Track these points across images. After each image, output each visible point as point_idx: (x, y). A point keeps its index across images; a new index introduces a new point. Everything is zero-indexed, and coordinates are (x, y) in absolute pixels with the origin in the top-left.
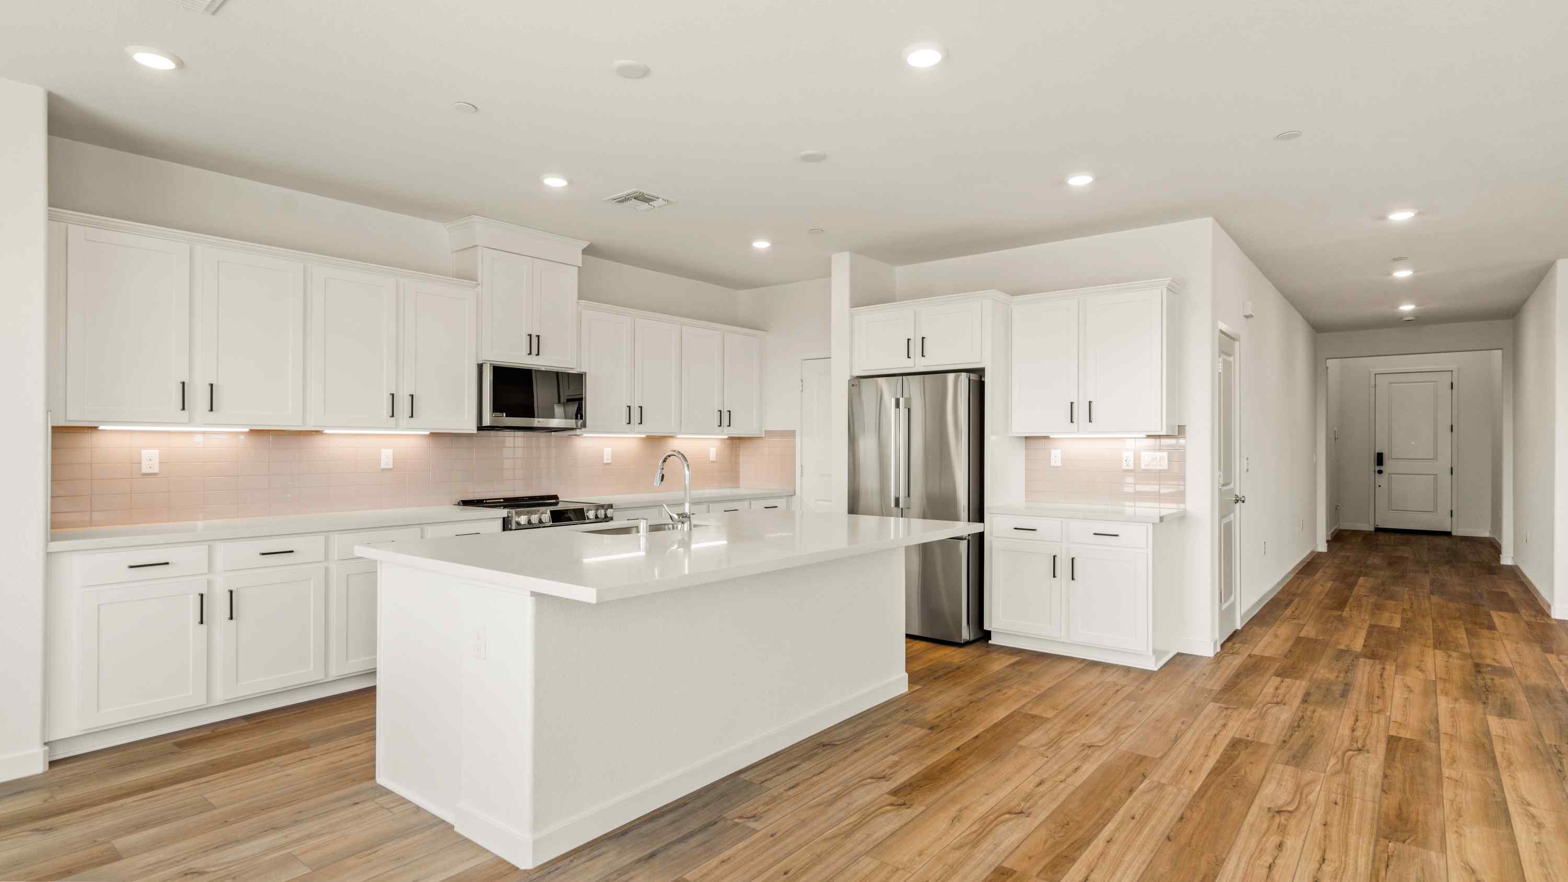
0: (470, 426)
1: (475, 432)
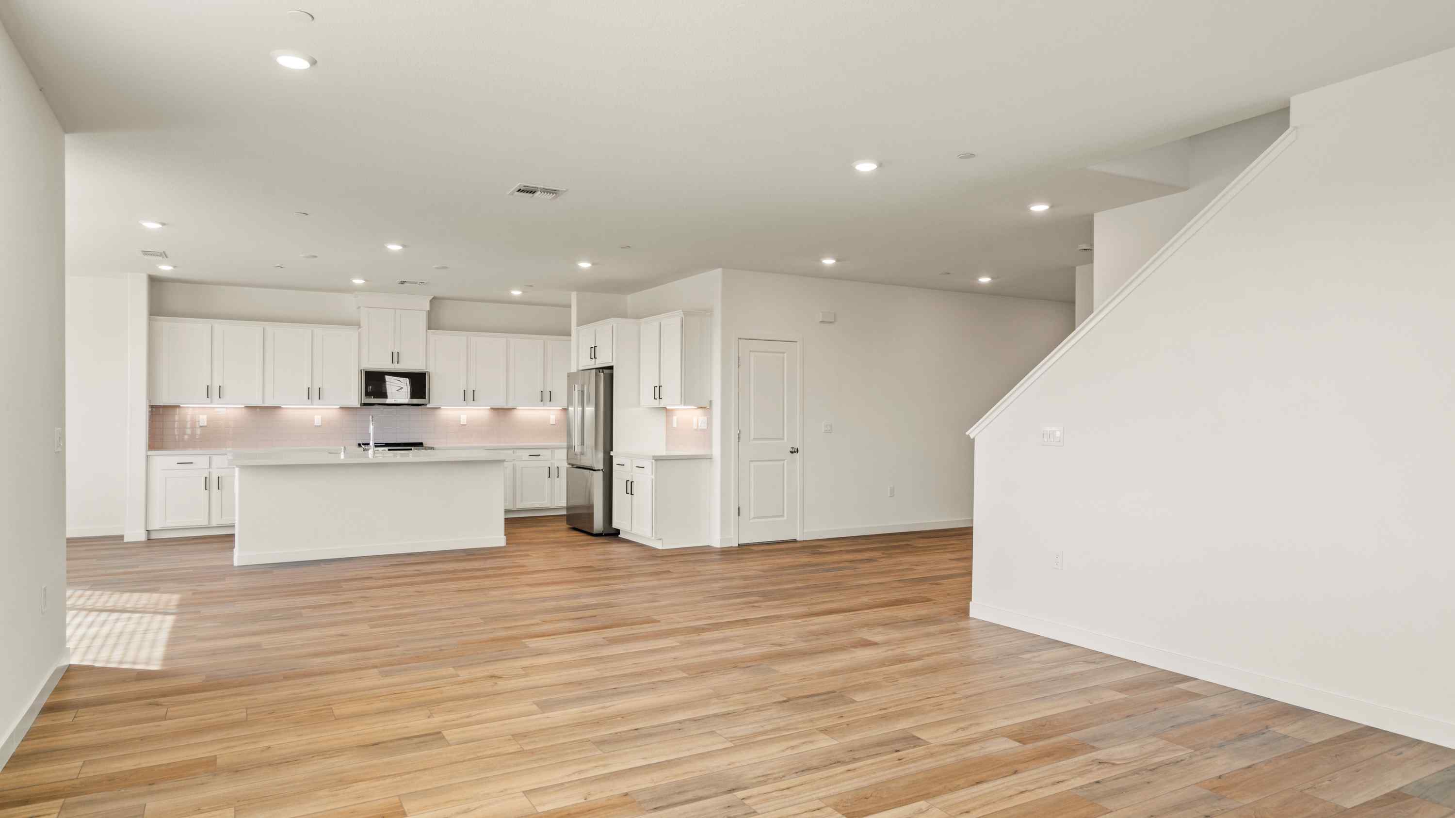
0: (357, 404)
1: (359, 406)
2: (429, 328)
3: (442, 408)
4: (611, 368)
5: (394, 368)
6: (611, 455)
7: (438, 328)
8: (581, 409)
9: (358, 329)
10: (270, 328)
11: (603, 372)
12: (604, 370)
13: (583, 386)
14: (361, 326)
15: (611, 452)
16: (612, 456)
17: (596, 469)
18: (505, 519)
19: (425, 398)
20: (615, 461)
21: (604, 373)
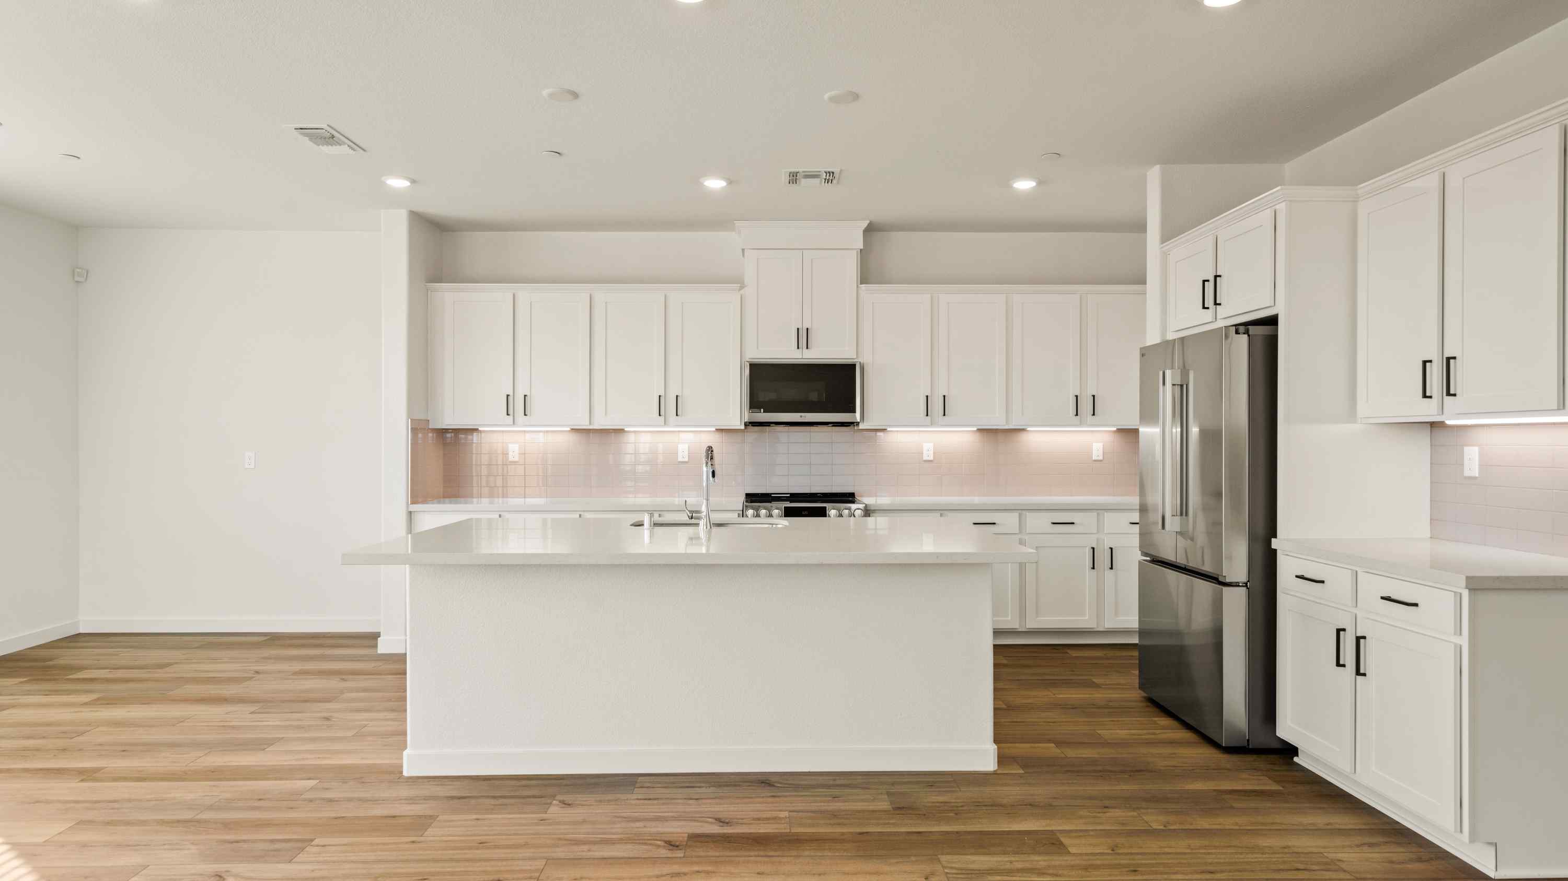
2: (865, 278)
3: (888, 429)
4: (1272, 321)
5: (801, 357)
6: (1273, 547)
7: (882, 280)
8: (1179, 430)
9: (740, 290)
10: (602, 294)
11: (1247, 332)
12: (1250, 327)
13: (1185, 372)
14: (746, 283)
15: (1273, 540)
16: (1275, 550)
17: (1228, 580)
18: (994, 645)
19: (853, 410)
20: (1286, 569)
21: (1249, 336)
